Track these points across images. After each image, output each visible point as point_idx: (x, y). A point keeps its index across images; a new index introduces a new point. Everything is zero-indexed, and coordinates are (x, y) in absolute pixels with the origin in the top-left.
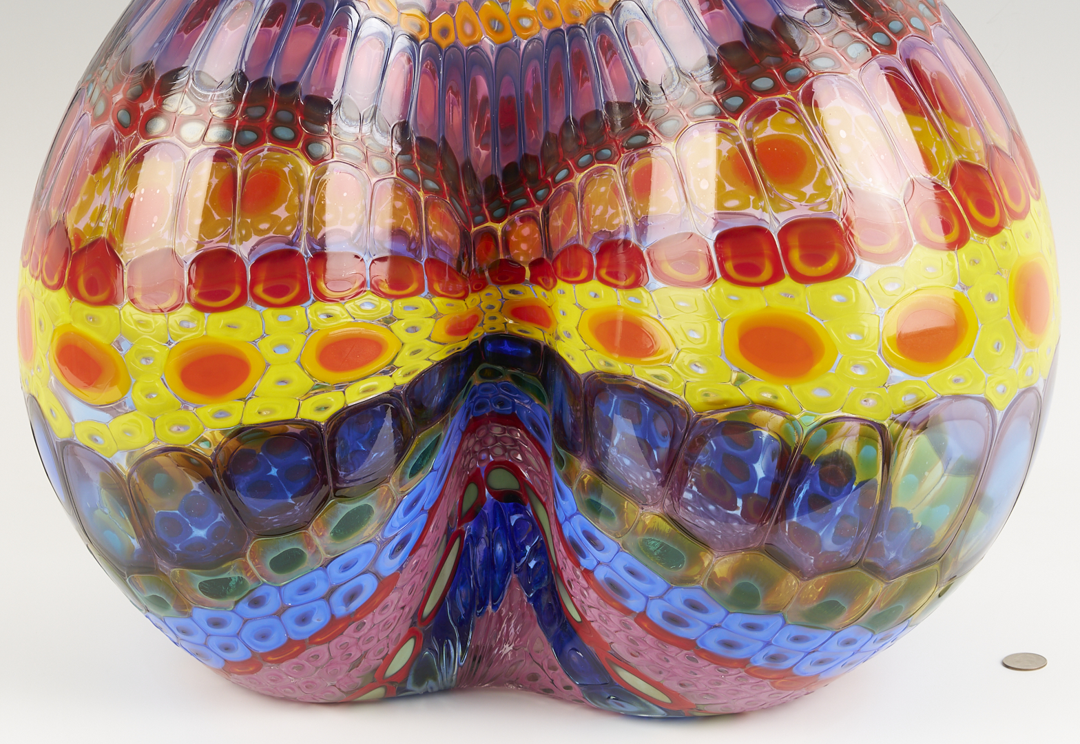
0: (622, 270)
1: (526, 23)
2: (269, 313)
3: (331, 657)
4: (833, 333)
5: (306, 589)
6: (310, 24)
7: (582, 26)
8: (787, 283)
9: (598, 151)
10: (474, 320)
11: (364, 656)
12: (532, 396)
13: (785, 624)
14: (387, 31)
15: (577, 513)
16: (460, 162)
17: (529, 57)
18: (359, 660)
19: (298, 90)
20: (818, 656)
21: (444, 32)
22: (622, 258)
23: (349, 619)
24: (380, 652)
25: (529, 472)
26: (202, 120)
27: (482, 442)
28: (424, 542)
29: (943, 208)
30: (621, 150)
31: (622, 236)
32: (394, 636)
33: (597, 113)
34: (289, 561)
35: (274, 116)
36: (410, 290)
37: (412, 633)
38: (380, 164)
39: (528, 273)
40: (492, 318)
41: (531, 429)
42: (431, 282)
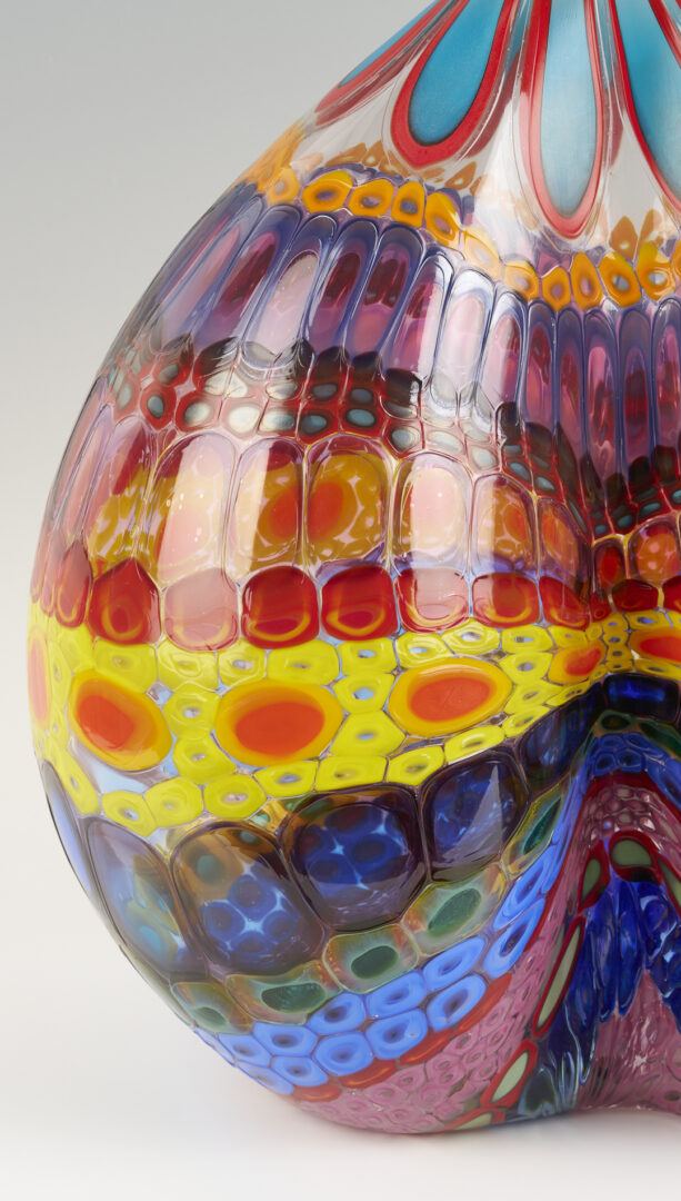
1: (658, 279)
2: (347, 648)
3: (427, 1080)
5: (397, 997)
10: (595, 657)
11: (468, 1077)
12: (664, 747)
14: (487, 287)
16: (578, 456)
17: (661, 322)
18: (463, 1081)
19: (378, 362)
21: (557, 289)
23: (448, 1032)
24: (488, 1071)
25: (664, 843)
26: (256, 404)
27: (605, 808)
28: (541, 934)
32: (504, 1051)
34: (375, 964)
35: (348, 395)
36: (522, 616)
37: (525, 1046)
38: (482, 456)
39: (661, 597)
40: (618, 654)
41: (666, 790)
42: (546, 607)
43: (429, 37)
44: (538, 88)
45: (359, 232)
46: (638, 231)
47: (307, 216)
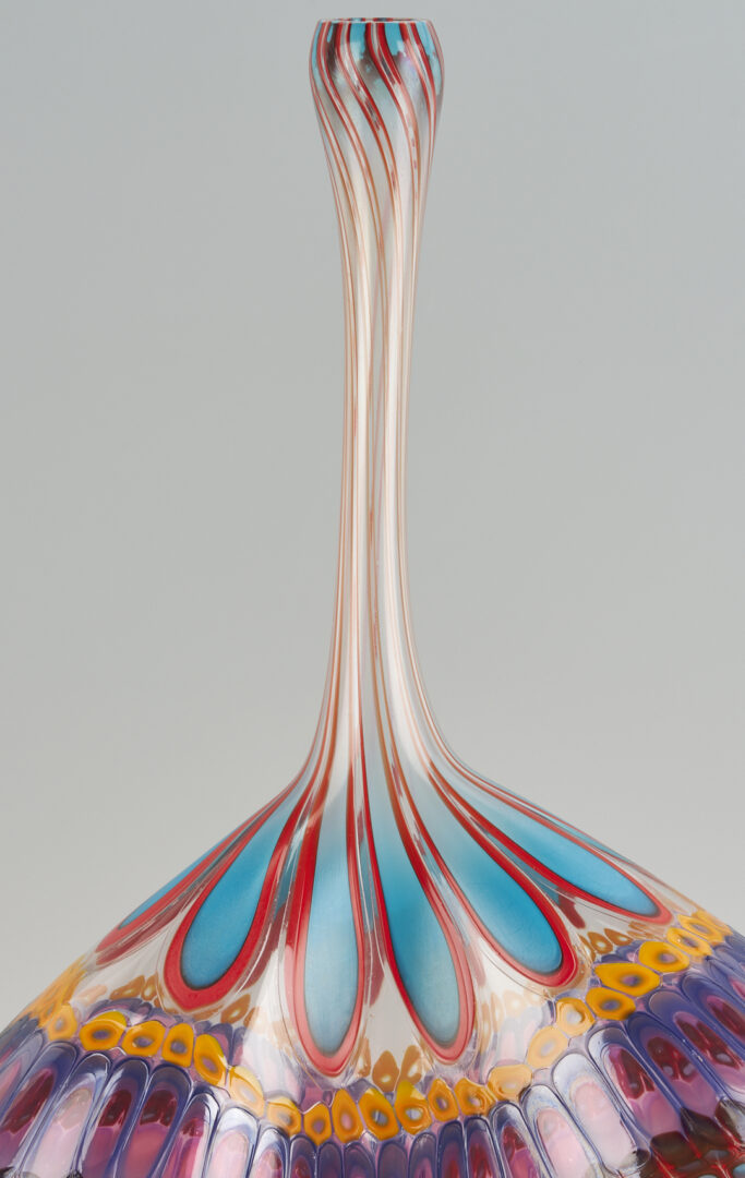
1: (416, 1114)
6: (158, 1122)
7: (484, 1117)
17: (418, 1155)
21: (319, 1124)
43: (202, 886)
44: (302, 941)
45: (133, 1069)
46: (399, 1066)
47: (84, 1053)
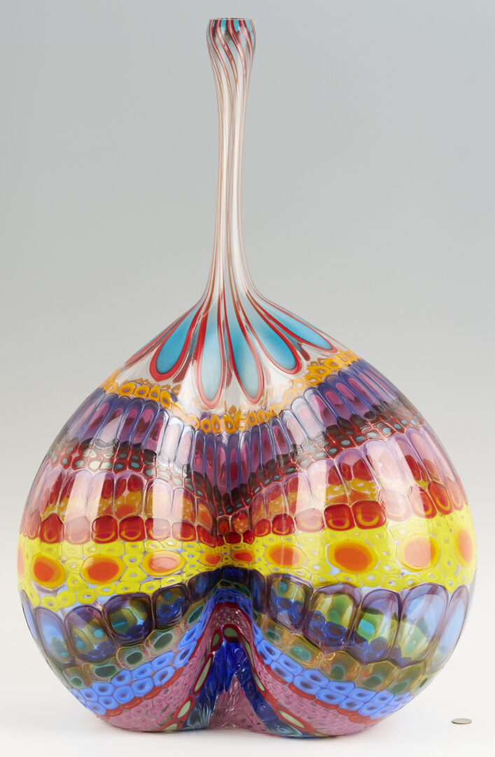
0: (284, 527)
2: (127, 544)
3: (153, 706)
4: (376, 551)
5: (142, 672)
7: (267, 423)
8: (356, 528)
9: (273, 477)
10: (218, 558)
11: (168, 706)
12: (244, 594)
13: (355, 686)
14: (181, 423)
15: (263, 639)
16: (213, 485)
18: (166, 708)
19: (141, 447)
20: (370, 705)
21: (206, 426)
22: (284, 522)
23: (161, 687)
24: (175, 705)
25: (242, 629)
26: (100, 460)
27: (221, 615)
28: (196, 655)
29: (424, 499)
30: (283, 475)
31: (283, 512)
32: (182, 697)
33: (273, 460)
34: (135, 659)
35: (131, 458)
36: (190, 538)
37: (190, 698)
38: (177, 481)
39: (242, 538)
40: (226, 559)
41: (243, 609)
42: (199, 537)
44: (200, 358)
45: (137, 403)
47: (120, 397)
